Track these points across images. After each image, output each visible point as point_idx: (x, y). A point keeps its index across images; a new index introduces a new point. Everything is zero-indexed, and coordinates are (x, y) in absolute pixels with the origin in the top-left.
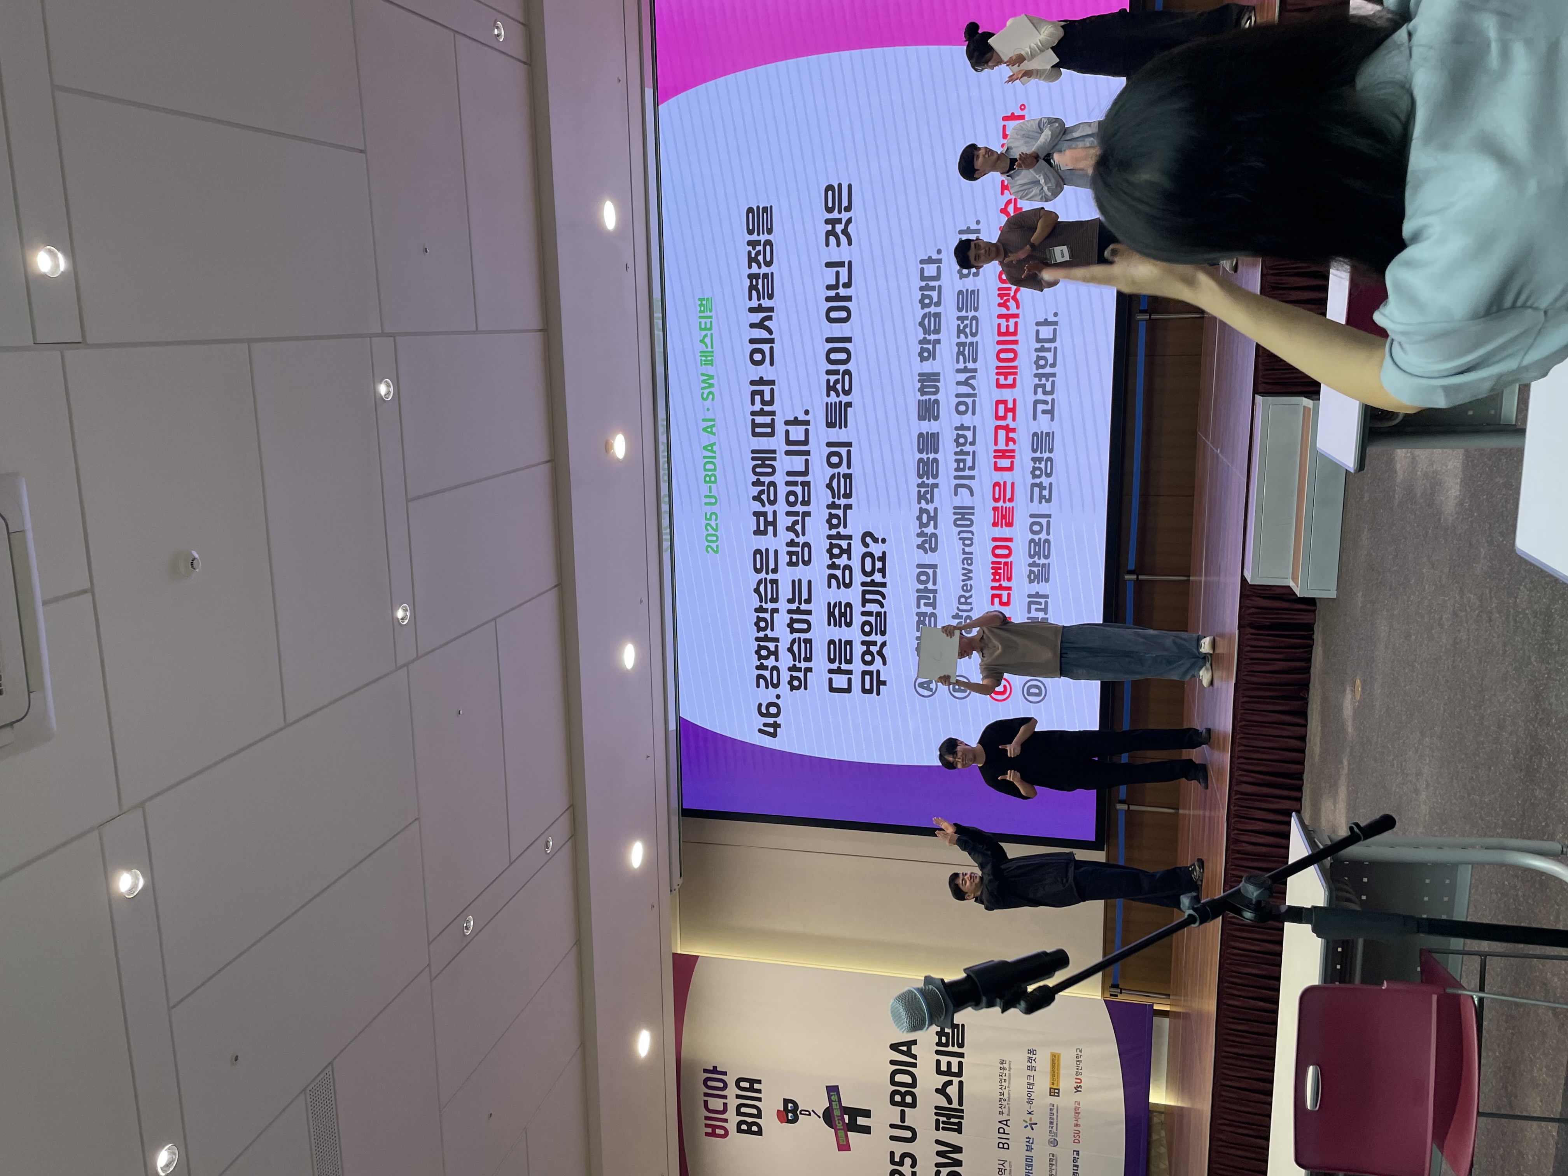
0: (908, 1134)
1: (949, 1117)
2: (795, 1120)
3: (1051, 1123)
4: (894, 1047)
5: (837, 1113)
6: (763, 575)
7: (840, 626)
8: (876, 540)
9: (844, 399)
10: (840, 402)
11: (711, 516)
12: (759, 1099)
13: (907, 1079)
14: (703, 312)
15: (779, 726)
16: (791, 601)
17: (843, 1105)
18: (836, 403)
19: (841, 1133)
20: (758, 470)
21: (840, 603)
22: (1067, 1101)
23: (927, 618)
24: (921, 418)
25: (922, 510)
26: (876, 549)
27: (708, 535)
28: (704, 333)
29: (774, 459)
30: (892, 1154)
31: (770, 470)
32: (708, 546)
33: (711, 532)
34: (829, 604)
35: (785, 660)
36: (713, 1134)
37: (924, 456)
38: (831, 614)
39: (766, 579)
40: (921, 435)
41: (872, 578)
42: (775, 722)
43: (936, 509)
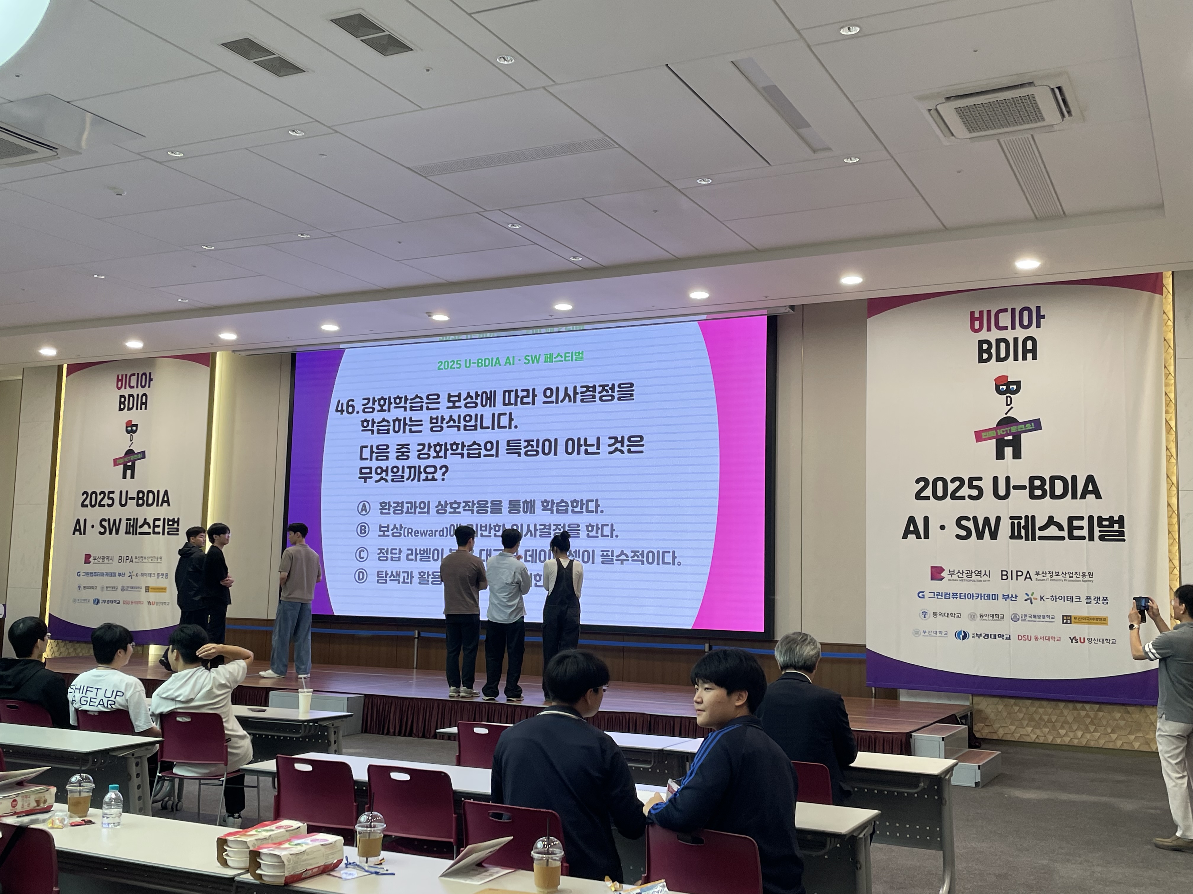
0: (123, 502)
1: (133, 526)
2: (128, 432)
3: (132, 588)
4: (166, 492)
5: (132, 457)
6: (425, 401)
7: (397, 452)
8: (443, 474)
9: (523, 451)
10: (521, 449)
11: (460, 364)
12: (137, 409)
13: (150, 502)
14: (575, 355)
15: (342, 414)
16: (411, 418)
17: (136, 462)
18: (520, 446)
19: (122, 461)
20: (484, 395)
21: (409, 452)
22: (144, 596)
23: (400, 508)
24: (510, 502)
25: (459, 504)
26: (438, 475)
27: (448, 362)
28: (564, 357)
29: (490, 406)
30: (113, 492)
31: (484, 403)
32: (442, 362)
33: (450, 364)
34: (409, 445)
35: (378, 416)
36: (118, 380)
37: (489, 505)
38: (403, 446)
39: (423, 402)
40: (501, 502)
41: (423, 473)
42: (344, 411)
43: (459, 513)
